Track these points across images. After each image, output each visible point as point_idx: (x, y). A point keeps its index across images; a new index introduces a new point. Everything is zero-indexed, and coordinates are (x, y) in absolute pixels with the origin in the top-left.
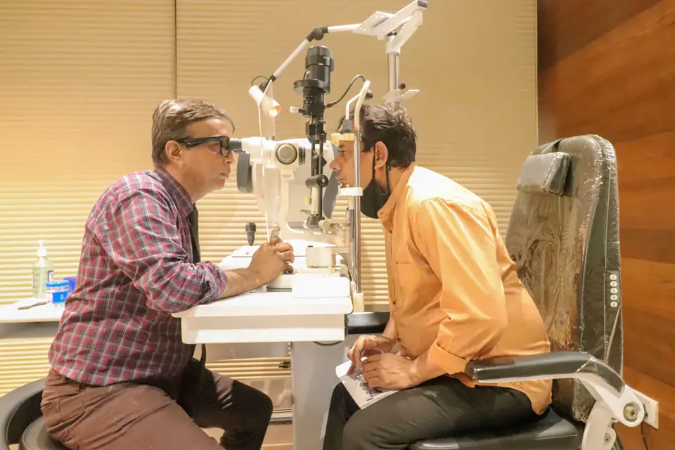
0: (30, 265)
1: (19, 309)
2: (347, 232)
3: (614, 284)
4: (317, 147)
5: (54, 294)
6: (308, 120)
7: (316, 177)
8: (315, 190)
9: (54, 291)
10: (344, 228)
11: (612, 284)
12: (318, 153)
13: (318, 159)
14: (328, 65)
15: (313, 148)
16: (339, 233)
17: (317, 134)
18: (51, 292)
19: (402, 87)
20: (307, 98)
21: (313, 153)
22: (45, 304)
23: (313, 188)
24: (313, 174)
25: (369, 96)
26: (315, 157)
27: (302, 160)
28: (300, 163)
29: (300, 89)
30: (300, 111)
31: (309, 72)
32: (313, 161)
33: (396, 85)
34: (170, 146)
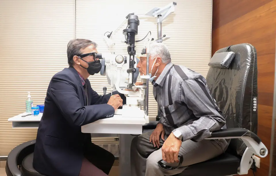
1: (22, 117)
2: (143, 91)
3: (255, 102)
4: (132, 57)
6: (128, 45)
8: (131, 74)
9: (34, 111)
10: (142, 89)
11: (254, 102)
14: (137, 23)
15: (130, 57)
16: (140, 91)
17: (132, 51)
18: (33, 111)
19: (165, 36)
20: (128, 37)
21: (130, 59)
22: (31, 115)
23: (130, 73)
24: (130, 67)
25: (153, 39)
26: (131, 60)
27: (126, 62)
28: (125, 63)
29: (126, 33)
30: (125, 42)
31: (129, 26)
32: (130, 62)
33: (161, 35)
34: (75, 58)
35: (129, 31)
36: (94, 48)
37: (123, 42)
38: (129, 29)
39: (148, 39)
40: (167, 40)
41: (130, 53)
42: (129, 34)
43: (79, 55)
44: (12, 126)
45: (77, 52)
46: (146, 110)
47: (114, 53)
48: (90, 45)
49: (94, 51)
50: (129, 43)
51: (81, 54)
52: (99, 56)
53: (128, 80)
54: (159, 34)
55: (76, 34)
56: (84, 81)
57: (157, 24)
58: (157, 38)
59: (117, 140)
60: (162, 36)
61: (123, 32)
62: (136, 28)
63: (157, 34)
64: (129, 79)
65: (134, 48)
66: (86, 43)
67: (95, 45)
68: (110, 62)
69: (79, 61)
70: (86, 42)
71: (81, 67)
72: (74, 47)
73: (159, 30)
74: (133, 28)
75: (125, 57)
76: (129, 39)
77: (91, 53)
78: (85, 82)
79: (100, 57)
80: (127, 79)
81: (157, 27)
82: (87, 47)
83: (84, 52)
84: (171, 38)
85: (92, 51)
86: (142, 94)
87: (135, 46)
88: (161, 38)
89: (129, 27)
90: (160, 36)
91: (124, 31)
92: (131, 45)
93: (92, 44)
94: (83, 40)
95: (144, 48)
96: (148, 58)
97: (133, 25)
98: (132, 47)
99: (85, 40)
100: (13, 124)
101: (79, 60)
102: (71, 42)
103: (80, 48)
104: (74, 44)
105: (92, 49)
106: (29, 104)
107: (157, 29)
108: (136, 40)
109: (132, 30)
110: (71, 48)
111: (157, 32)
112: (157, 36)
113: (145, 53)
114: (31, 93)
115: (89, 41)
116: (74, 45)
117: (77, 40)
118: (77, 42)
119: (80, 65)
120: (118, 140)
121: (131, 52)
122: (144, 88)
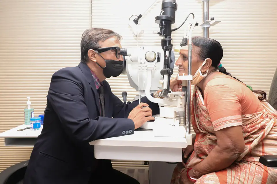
0: (23, 110)
1: (18, 131)
2: (183, 99)
4: (167, 53)
5: (34, 124)
6: (163, 38)
7: (167, 69)
8: (166, 77)
9: (34, 123)
10: (181, 97)
12: (168, 56)
13: (168, 59)
14: (174, 7)
15: (165, 53)
16: (179, 100)
17: (168, 45)
18: (32, 123)
19: (213, 19)
20: (162, 26)
21: (165, 56)
22: (30, 128)
23: (165, 75)
24: (165, 67)
25: (197, 24)
26: (166, 58)
27: (159, 60)
28: (158, 62)
29: (159, 21)
30: (158, 33)
31: (164, 11)
32: (165, 61)
33: (207, 18)
34: (90, 52)
35: (164, 18)
36: (118, 41)
37: (156, 33)
38: (164, 16)
39: (191, 24)
40: (216, 25)
41: (164, 47)
42: (163, 22)
43: (96, 49)
44: (4, 144)
45: (93, 44)
46: (187, 125)
47: (143, 48)
48: (112, 36)
49: (116, 45)
50: (164, 35)
51: (99, 47)
52: (123, 52)
53: (162, 85)
54: (205, 16)
55: (92, 22)
56: (99, 84)
57: (202, 3)
58: (202, 22)
59: (146, 164)
60: (210, 19)
61: (156, 20)
62: (173, 14)
63: (202, 16)
64: (163, 83)
65: (170, 41)
66: (107, 34)
67: (119, 37)
68: (138, 60)
69: (95, 57)
70: (107, 32)
71: (97, 64)
72: (91, 38)
73: (206, 10)
74: (169, 14)
75: (158, 53)
76: (163, 30)
77: (112, 48)
78: (100, 86)
79: (124, 54)
80: (161, 82)
81: (202, 7)
82: (107, 39)
83: (103, 45)
84: (222, 22)
85: (114, 45)
86: (181, 103)
87: (172, 39)
88: (208, 22)
89: (163, 14)
90: (207, 20)
91: (157, 18)
92: (166, 37)
93: (114, 36)
94: (102, 29)
95: (185, 37)
96: (190, 51)
97: (169, 10)
98: (168, 40)
99: (105, 30)
100: (5, 141)
101: (95, 55)
102: (87, 32)
103: (98, 40)
104: (90, 34)
105: (114, 42)
106: (29, 113)
107: (202, 10)
108: (172, 28)
109: (168, 17)
110: (87, 39)
111: (202, 13)
112: (202, 19)
113: (186, 44)
114: (31, 98)
115: (111, 32)
116: (90, 36)
117: (96, 29)
118: (94, 32)
119: (96, 62)
120: (148, 164)
121: (166, 47)
122: (184, 95)
